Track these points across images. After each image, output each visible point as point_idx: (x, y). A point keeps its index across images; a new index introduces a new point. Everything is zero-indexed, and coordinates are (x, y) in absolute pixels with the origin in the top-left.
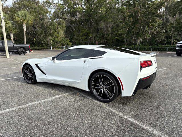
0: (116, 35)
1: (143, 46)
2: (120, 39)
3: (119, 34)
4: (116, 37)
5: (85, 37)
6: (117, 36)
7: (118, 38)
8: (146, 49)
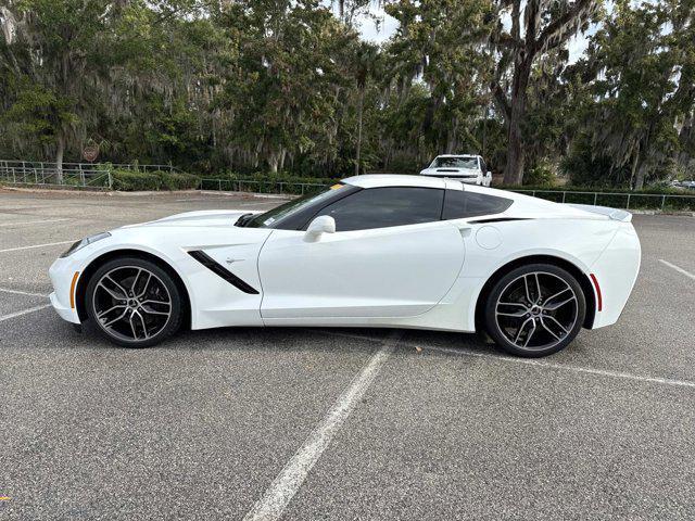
0: (163, 128)
1: (297, 178)
2: (183, 146)
3: (176, 124)
4: (166, 137)
5: (43, 124)
6: (170, 133)
7: (174, 139)
8: (305, 188)
